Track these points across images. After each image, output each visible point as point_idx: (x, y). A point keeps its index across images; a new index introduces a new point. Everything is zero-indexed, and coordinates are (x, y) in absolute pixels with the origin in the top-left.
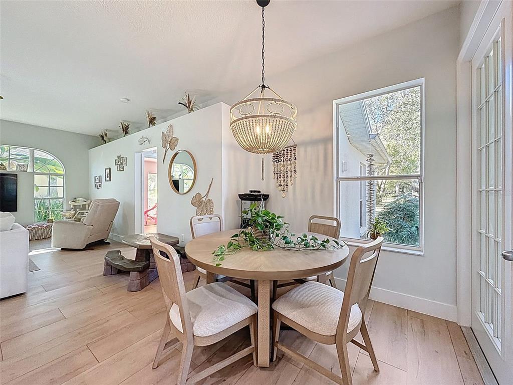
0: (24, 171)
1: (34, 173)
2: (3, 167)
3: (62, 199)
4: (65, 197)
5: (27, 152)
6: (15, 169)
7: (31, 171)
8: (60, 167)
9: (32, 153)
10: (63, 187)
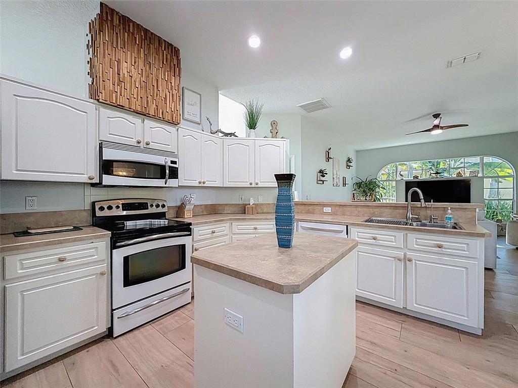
0: (475, 176)
1: (483, 177)
2: (460, 175)
3: (512, 201)
4: (515, 198)
5: (477, 160)
6: (468, 175)
7: (481, 176)
8: (509, 169)
9: (482, 160)
10: (513, 188)
